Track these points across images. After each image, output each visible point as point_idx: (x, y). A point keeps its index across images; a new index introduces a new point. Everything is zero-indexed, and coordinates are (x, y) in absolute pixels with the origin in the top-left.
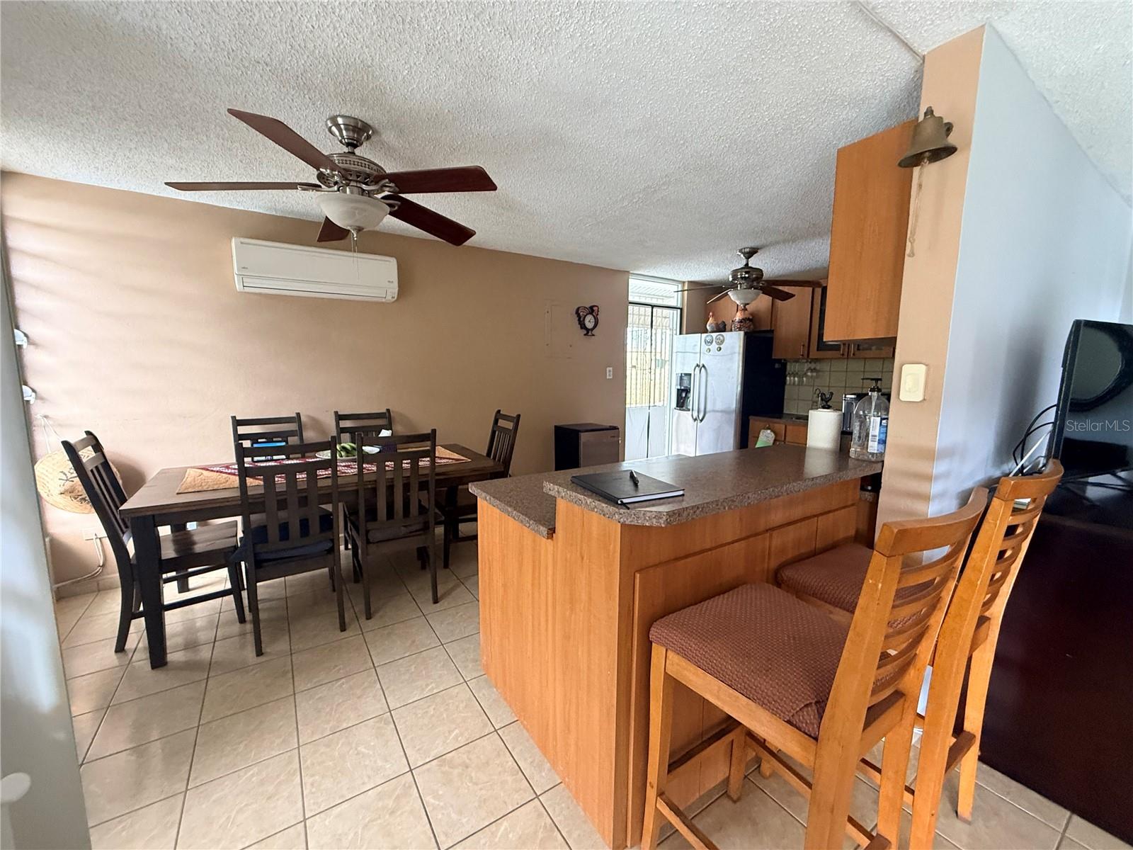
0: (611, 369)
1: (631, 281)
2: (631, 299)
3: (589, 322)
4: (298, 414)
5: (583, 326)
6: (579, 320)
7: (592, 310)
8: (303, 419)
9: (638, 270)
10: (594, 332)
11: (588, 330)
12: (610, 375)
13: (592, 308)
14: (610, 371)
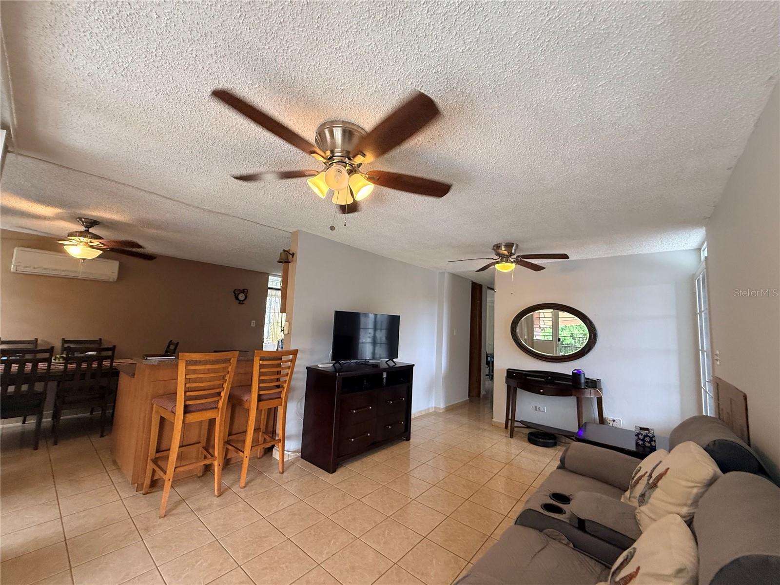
0: (254, 321)
1: (270, 277)
2: (269, 286)
3: (241, 297)
4: (36, 340)
5: (237, 298)
6: (235, 295)
7: (244, 291)
8: (39, 342)
9: (276, 272)
10: (244, 302)
11: (240, 301)
12: (253, 325)
13: (244, 290)
14: (253, 323)
